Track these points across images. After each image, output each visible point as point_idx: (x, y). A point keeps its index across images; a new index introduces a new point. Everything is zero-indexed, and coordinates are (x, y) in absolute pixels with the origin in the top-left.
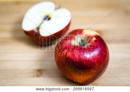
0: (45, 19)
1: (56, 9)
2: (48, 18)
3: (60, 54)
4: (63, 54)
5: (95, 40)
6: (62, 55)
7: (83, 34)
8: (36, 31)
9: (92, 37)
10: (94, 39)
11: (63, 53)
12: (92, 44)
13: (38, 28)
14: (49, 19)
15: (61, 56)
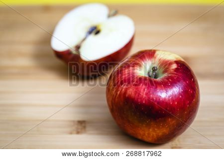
0: (90, 32)
1: (109, 16)
2: (95, 31)
3: (115, 90)
4: (121, 92)
5: (176, 69)
6: (118, 93)
7: (155, 58)
8: (74, 52)
9: (170, 64)
10: (174, 66)
11: (120, 89)
12: (170, 75)
13: (78, 47)
14: (98, 32)
15: (116, 94)
